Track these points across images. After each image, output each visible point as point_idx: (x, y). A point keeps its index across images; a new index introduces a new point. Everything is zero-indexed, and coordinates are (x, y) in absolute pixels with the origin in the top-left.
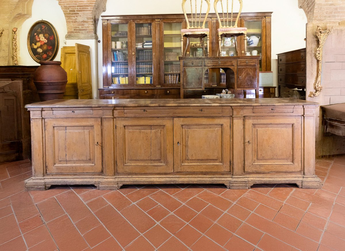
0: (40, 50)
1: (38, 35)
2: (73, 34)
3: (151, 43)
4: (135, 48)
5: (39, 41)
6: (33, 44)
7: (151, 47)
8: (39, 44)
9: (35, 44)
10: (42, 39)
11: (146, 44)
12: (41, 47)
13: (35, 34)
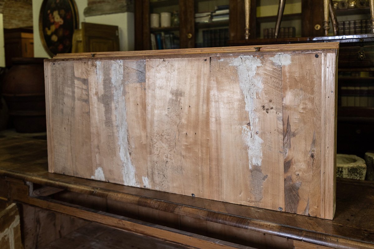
0: (55, 38)
1: (52, 12)
2: (94, 7)
3: (227, 11)
4: (193, 24)
5: (54, 23)
6: (47, 29)
7: (226, 18)
8: (53, 28)
9: (49, 29)
10: (57, 18)
11: (218, 12)
12: (55, 33)
13: (49, 11)
